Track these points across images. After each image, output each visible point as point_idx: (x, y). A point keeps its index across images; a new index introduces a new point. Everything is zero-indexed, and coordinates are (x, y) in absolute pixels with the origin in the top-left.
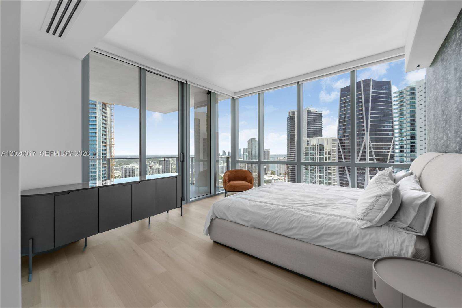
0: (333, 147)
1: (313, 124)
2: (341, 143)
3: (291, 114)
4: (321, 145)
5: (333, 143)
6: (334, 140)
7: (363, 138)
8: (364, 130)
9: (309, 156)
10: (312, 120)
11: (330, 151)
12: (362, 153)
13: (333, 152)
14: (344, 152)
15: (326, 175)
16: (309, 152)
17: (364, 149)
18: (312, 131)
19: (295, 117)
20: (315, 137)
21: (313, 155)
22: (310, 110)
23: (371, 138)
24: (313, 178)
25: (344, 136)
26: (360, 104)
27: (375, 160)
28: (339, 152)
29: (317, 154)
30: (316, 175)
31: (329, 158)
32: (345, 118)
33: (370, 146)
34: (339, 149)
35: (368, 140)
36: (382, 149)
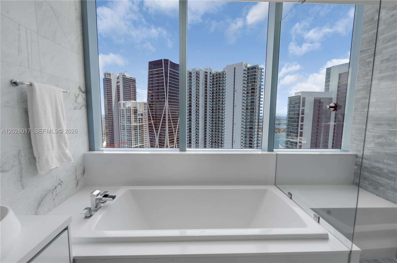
0: (144, 110)
1: (128, 89)
2: (150, 107)
3: (107, 76)
4: (135, 108)
5: (144, 107)
6: (145, 104)
7: (164, 104)
8: (164, 98)
9: (125, 118)
10: (127, 84)
11: (142, 113)
12: (164, 115)
13: (144, 114)
14: (152, 114)
15: (139, 133)
16: (125, 113)
17: (165, 112)
18: (128, 94)
19: (111, 79)
20: (129, 100)
21: (129, 117)
22: (125, 75)
23: (169, 104)
24: (129, 136)
25: (152, 102)
26: (162, 78)
27: (171, 120)
28: (149, 114)
29: (132, 116)
30: (131, 134)
31: (142, 119)
32: (152, 87)
33: (168, 110)
34: (149, 112)
35: (167, 106)
36: (175, 112)
